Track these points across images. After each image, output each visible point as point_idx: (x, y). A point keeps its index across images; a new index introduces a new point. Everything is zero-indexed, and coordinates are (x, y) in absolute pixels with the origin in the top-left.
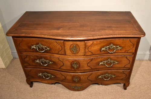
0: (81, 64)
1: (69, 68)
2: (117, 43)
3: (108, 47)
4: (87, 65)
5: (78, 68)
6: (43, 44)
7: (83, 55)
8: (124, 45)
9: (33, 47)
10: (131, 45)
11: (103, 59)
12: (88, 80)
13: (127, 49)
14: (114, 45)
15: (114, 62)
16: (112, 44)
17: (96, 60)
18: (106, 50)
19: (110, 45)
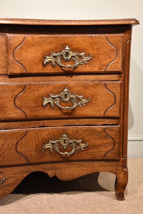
2: (79, 46)
3: (59, 53)
4: (13, 102)
8: (95, 52)
10: (112, 50)
11: (51, 88)
12: (18, 155)
13: (104, 62)
14: (73, 50)
15: (79, 100)
16: (67, 48)
17: (34, 90)
18: (56, 62)
19: (64, 49)
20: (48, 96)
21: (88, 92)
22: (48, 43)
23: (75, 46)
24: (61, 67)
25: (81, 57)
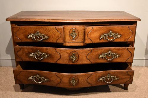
0: (79, 56)
1: (66, 62)
2: (116, 31)
3: (107, 34)
4: (86, 57)
5: (77, 62)
6: (42, 32)
7: (81, 42)
8: (123, 33)
9: (30, 36)
10: (130, 32)
11: (103, 50)
12: (87, 83)
13: (127, 38)
14: (113, 32)
15: (115, 55)
16: (111, 32)
17: (96, 51)
18: (105, 38)
19: (109, 32)
20: (102, 54)
21: (120, 52)
22: (103, 30)
23: (114, 31)
24: (108, 40)
25: (116, 35)
